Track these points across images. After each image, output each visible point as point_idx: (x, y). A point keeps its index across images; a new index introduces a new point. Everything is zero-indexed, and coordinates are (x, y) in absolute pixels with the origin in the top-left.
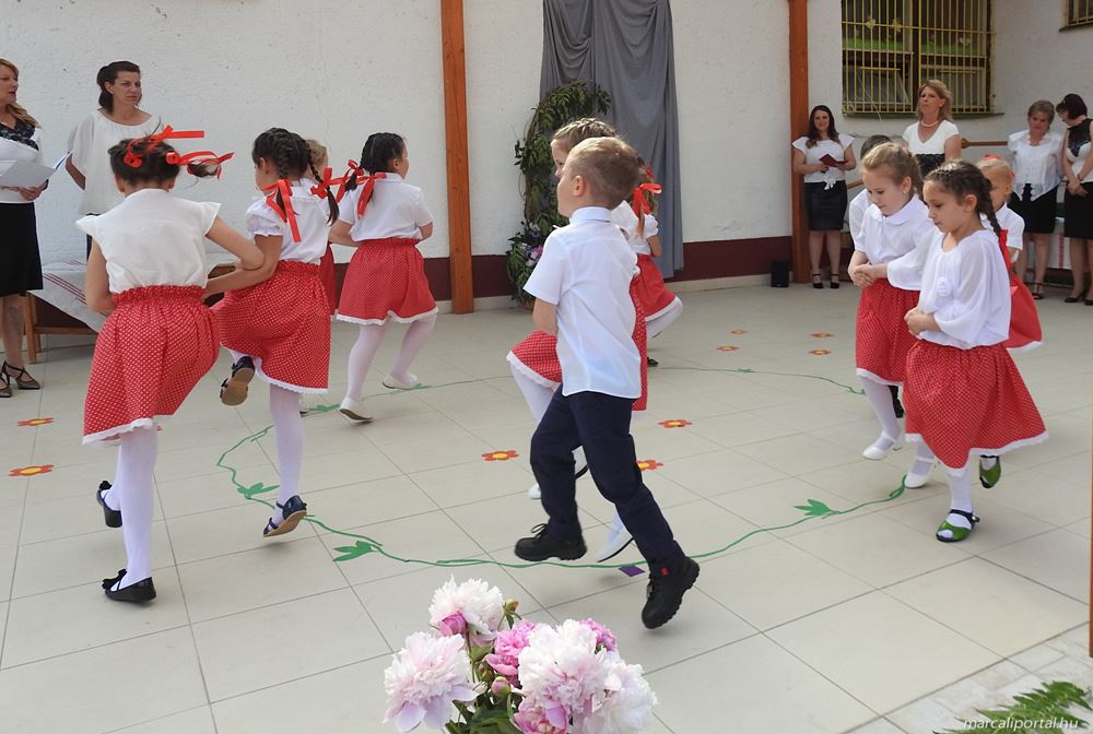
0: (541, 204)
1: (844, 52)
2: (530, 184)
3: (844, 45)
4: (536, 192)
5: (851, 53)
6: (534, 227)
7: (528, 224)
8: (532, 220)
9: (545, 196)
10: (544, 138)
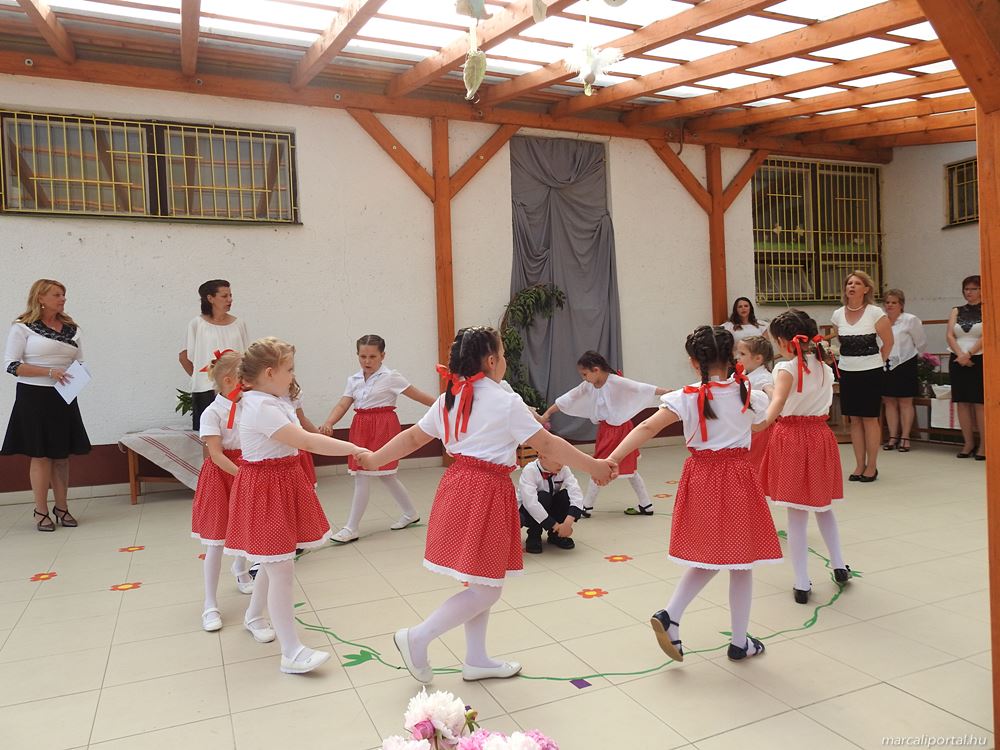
1: (756, 254)
3: (755, 248)
5: (762, 254)
10: (515, 329)
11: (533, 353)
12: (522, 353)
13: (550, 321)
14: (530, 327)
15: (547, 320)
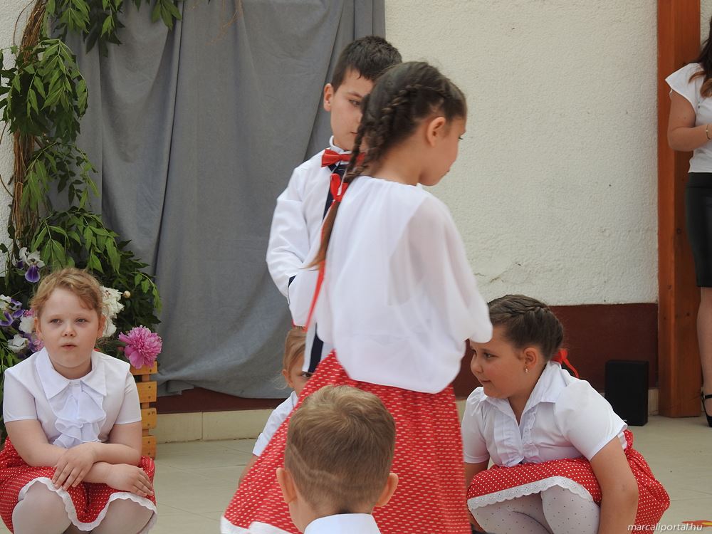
0: (49, 204)
2: (24, 157)
4: (37, 175)
6: (31, 257)
7: (16, 251)
8: (27, 243)
9: (60, 188)
10: (66, 49)
11: (116, 125)
12: (84, 122)
13: (171, 33)
14: (112, 47)
15: (163, 29)
